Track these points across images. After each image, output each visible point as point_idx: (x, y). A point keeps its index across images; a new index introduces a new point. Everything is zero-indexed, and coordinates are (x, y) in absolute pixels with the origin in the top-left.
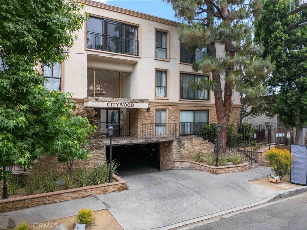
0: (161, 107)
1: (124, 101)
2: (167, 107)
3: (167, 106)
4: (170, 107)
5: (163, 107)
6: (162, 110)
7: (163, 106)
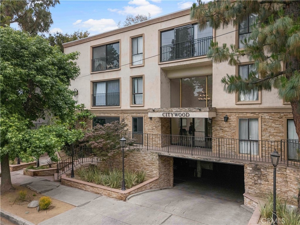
0: (248, 115)
1: (179, 110)
2: (260, 115)
3: (259, 113)
4: (266, 114)
5: (252, 115)
6: (249, 120)
7: (252, 113)
